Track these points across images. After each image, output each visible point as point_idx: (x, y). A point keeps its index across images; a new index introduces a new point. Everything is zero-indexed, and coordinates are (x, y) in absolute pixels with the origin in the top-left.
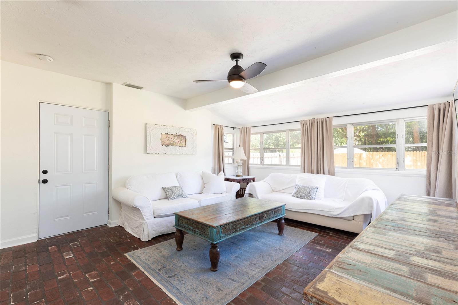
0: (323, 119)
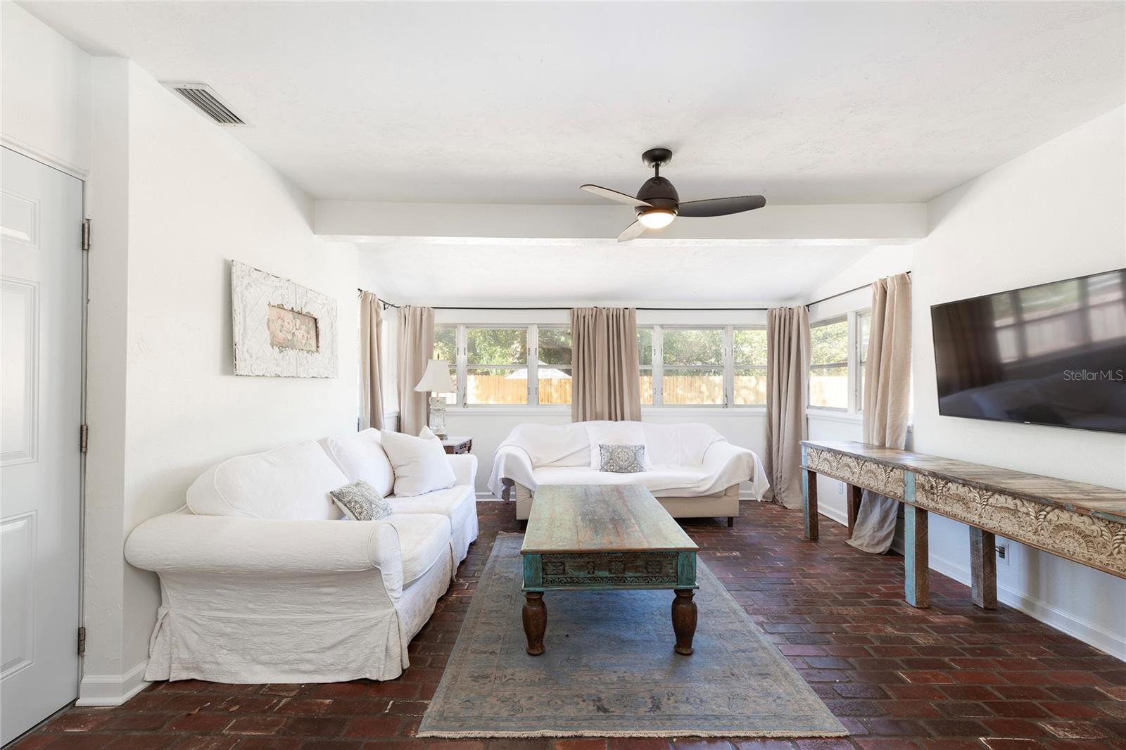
0: (618, 310)
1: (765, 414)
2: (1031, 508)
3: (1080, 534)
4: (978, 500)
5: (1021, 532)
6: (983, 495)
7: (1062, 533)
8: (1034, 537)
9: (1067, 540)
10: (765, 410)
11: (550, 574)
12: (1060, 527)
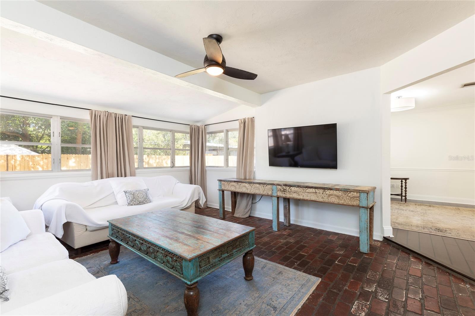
0: (122, 116)
1: (189, 170)
2: (321, 191)
3: (336, 196)
4: (302, 191)
5: (318, 199)
6: (304, 189)
7: (331, 197)
8: (322, 199)
9: (332, 199)
10: (189, 168)
11: (203, 267)
12: (330, 195)
